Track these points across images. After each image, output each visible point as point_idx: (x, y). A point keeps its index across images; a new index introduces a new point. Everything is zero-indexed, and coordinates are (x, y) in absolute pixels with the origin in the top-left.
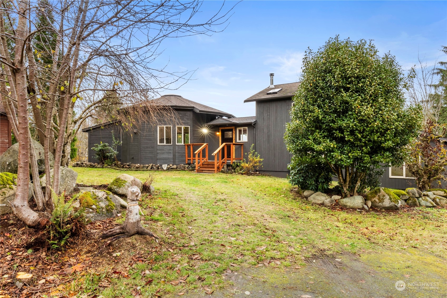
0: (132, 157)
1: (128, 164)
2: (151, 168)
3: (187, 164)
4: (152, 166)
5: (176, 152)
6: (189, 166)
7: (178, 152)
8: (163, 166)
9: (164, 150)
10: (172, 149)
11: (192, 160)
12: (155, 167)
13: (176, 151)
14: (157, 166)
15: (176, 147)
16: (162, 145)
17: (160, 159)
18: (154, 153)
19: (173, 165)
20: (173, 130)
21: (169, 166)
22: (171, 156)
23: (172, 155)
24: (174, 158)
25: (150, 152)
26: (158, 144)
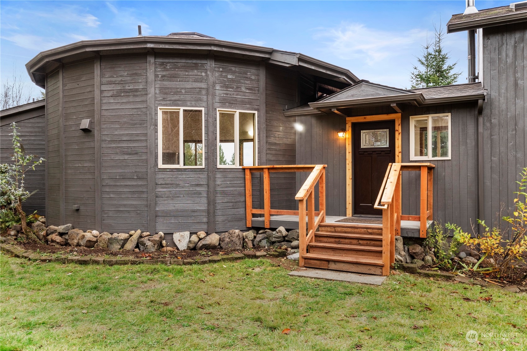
0: (75, 207)
1: (61, 228)
2: (137, 246)
3: (249, 229)
4: (141, 237)
5: (215, 192)
6: (259, 237)
7: (224, 193)
8: (177, 237)
9: (178, 185)
10: (204, 182)
11: (266, 215)
12: (149, 243)
13: (218, 189)
14: (156, 238)
15: (218, 175)
16: (172, 170)
17: (167, 214)
18: (145, 196)
19: (208, 234)
20: (207, 121)
21: (194, 238)
22: (202, 205)
23: (204, 200)
24: (211, 212)
25: (134, 192)
26: (161, 165)
